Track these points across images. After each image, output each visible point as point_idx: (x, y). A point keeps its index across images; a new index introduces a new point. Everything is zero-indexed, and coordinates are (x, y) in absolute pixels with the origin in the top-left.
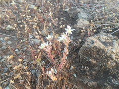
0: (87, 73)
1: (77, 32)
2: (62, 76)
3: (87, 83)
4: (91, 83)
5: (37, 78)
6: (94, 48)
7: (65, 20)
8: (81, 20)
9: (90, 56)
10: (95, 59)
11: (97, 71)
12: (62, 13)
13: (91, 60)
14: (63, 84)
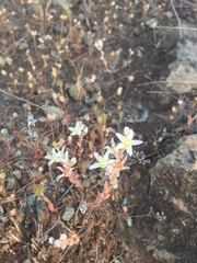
0: (159, 227)
1: (163, 102)
2: (97, 219)
3: (152, 252)
4: (160, 254)
5: (37, 218)
6: (190, 174)
7: (140, 54)
8: (181, 68)
9: (177, 191)
10: (188, 201)
11: (184, 229)
12: (136, 30)
13: (175, 201)
14: (95, 239)
